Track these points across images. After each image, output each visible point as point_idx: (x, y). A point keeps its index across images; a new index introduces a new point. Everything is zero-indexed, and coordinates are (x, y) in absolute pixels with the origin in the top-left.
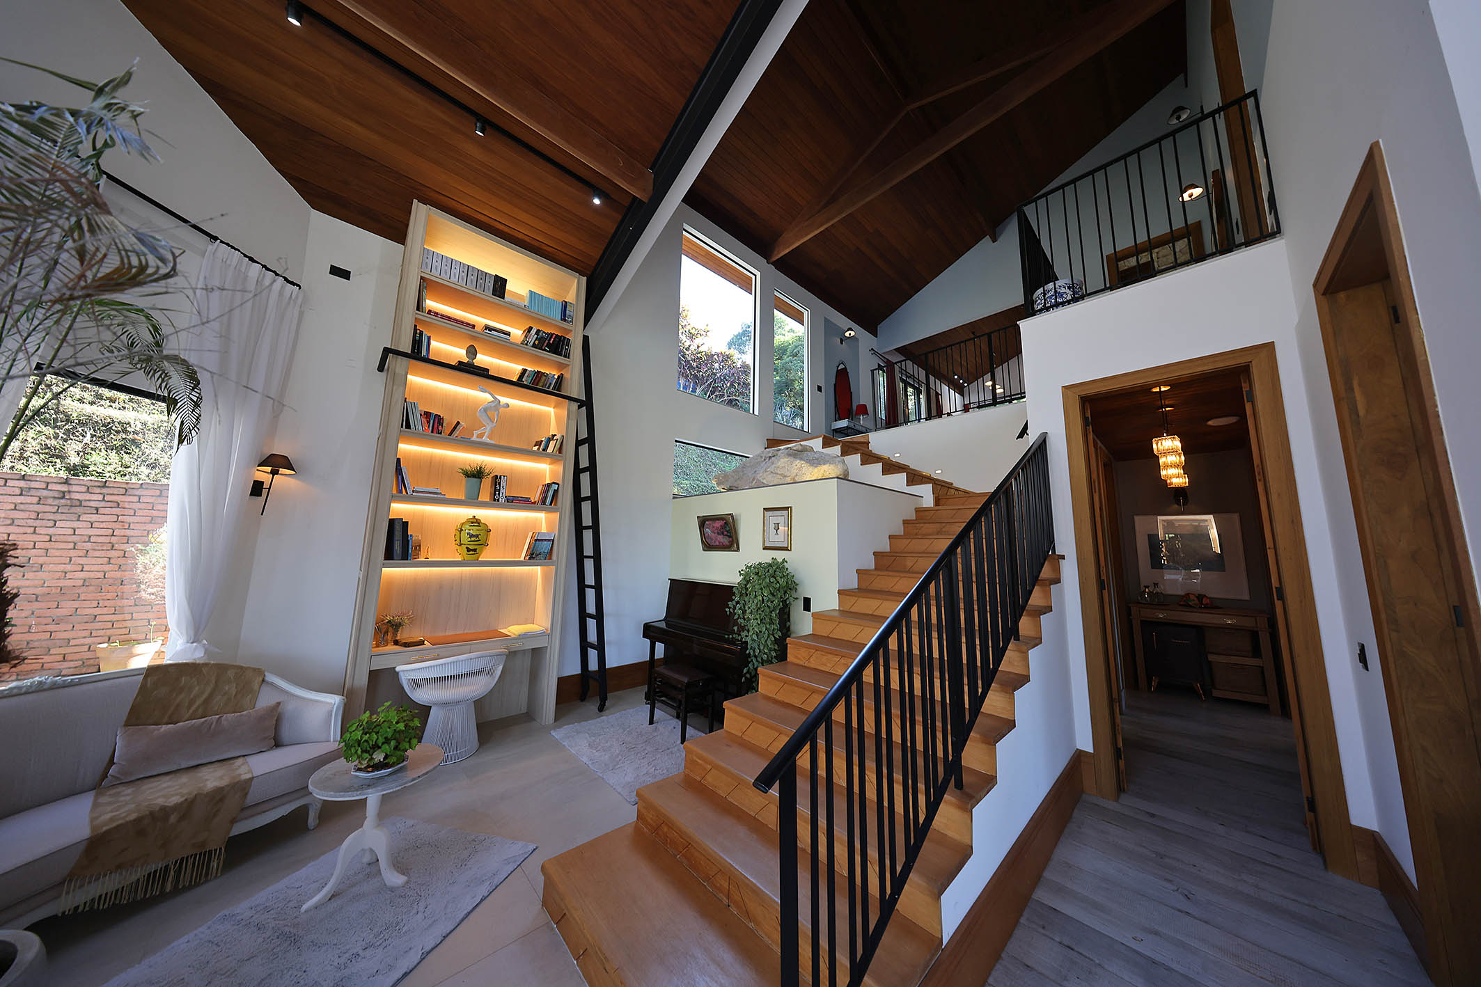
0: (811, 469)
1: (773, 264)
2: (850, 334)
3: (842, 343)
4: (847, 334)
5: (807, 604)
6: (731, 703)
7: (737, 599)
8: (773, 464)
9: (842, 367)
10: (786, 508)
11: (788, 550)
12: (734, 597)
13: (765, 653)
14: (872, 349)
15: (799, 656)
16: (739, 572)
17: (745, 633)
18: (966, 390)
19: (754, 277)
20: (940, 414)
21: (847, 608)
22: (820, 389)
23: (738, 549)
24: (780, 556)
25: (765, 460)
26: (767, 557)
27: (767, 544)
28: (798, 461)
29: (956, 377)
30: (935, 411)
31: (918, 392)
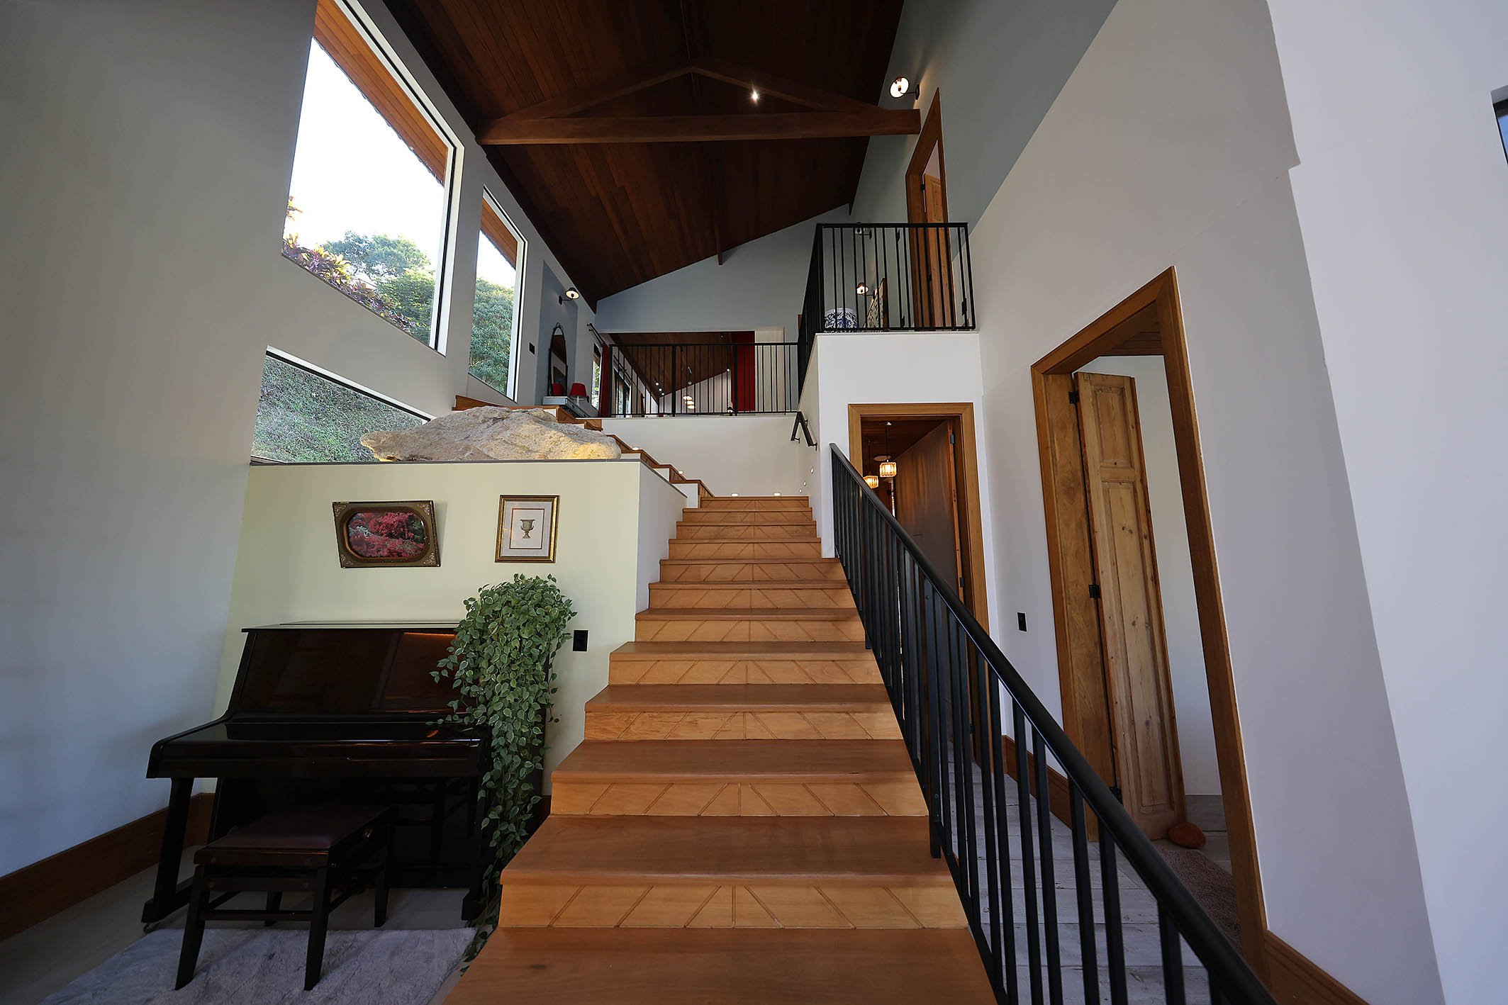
0: (574, 445)
1: (486, 148)
2: (573, 295)
3: (561, 303)
4: (569, 294)
5: (581, 640)
6: (508, 868)
7: (460, 651)
8: (507, 428)
9: (558, 332)
10: (550, 498)
11: (550, 562)
12: (451, 649)
13: (522, 735)
14: (591, 324)
15: (609, 728)
16: (465, 602)
17: (481, 709)
18: (661, 399)
19: (451, 149)
20: (643, 414)
21: (648, 638)
22: (532, 348)
23: (437, 563)
24: (531, 571)
25: (484, 422)
26: (506, 574)
27: (504, 553)
28: (554, 432)
29: (657, 384)
30: (640, 412)
31: (626, 390)
